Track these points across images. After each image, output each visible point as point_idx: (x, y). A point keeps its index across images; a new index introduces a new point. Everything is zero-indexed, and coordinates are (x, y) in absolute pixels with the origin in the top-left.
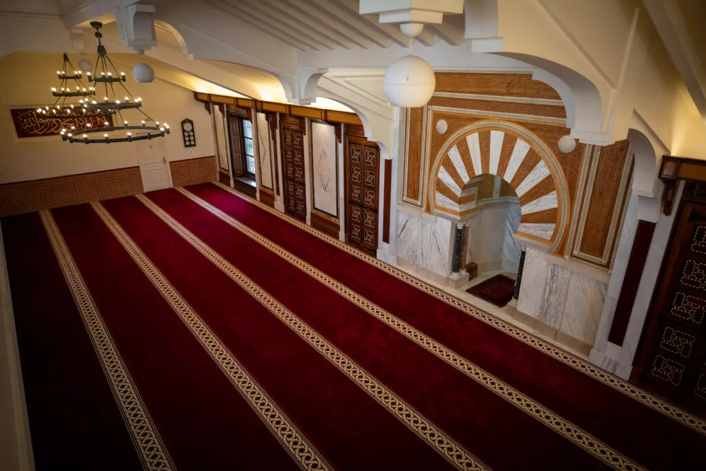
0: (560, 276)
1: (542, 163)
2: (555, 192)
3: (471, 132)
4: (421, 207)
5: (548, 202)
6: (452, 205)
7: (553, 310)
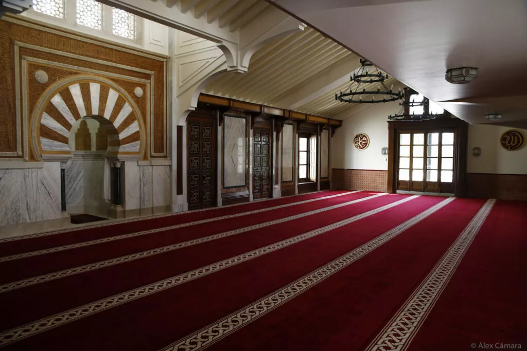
0: (147, 172)
1: (127, 104)
2: (136, 121)
3: (73, 83)
4: (22, 157)
5: (134, 128)
6: (61, 146)
7: (147, 196)
